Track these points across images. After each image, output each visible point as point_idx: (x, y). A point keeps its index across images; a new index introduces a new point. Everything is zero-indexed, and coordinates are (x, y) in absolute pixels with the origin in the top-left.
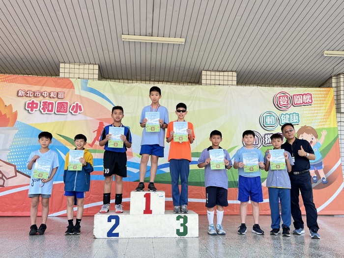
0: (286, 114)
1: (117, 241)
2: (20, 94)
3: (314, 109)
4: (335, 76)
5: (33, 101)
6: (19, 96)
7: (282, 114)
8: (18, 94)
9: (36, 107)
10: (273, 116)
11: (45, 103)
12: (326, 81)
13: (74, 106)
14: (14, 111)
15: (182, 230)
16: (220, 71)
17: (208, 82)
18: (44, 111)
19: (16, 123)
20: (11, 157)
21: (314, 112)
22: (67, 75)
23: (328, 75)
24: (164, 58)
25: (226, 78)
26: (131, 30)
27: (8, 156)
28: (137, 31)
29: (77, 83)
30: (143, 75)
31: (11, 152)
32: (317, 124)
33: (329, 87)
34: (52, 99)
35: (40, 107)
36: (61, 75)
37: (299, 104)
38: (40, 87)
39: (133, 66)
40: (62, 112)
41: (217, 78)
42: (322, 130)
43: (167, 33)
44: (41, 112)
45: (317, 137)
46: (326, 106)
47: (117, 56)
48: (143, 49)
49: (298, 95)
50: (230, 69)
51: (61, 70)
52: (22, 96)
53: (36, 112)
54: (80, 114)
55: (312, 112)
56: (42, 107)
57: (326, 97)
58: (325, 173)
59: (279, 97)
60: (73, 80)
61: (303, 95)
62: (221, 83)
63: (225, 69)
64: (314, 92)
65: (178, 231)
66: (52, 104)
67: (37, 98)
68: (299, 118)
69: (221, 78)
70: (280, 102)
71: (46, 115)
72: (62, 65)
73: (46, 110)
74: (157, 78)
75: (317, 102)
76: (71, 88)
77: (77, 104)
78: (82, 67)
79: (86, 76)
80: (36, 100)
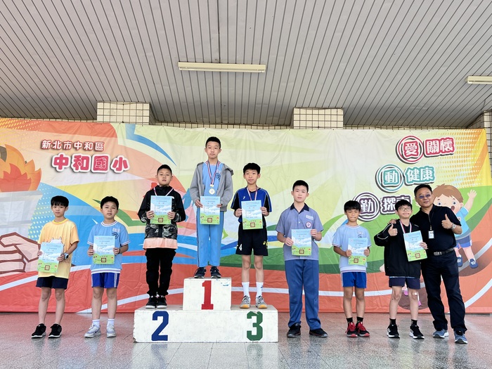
0: (414, 168)
1: (165, 346)
2: (44, 146)
3: (456, 159)
4: (488, 111)
5: (62, 155)
6: (43, 149)
7: (409, 169)
8: (41, 145)
9: (66, 164)
10: (396, 172)
11: (77, 158)
12: (476, 119)
13: (116, 161)
14: (36, 169)
15: (254, 332)
16: (319, 109)
17: (303, 124)
18: (77, 169)
19: (40, 185)
20: (34, 232)
21: (456, 164)
22: (107, 119)
23: (477, 111)
24: (239, 92)
25: (328, 118)
26: (191, 56)
27: (29, 230)
28: (199, 56)
29: (121, 130)
30: (212, 116)
31: (34, 225)
32: (461, 181)
33: (480, 128)
34: (87, 152)
35: (71, 163)
36: (99, 119)
37: (434, 154)
38: (71, 135)
39: (197, 104)
40: (100, 170)
41: (315, 118)
42: (469, 189)
43: (240, 57)
44: (73, 169)
45: (461, 200)
46: (474, 156)
47: (174, 91)
48: (209, 81)
49: (432, 140)
50: (333, 105)
51: (99, 112)
52: (48, 149)
53: (66, 171)
54: (125, 173)
55: (454, 164)
56: (74, 163)
57: (475, 143)
58: (475, 252)
59: (405, 143)
60: (115, 126)
61: (440, 141)
62: (321, 124)
63: (326, 105)
64: (456, 136)
65: (249, 333)
66: (87, 158)
67: (67, 152)
68: (433, 173)
69: (322, 118)
70: (405, 151)
71: (79, 174)
72: (100, 105)
73: (80, 167)
74: (231, 120)
75: (461, 150)
76: (112, 136)
77: (121, 159)
78: (127, 106)
79: (133, 119)
80: (65, 154)
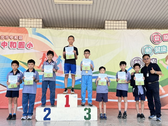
0: (158, 46)
1: (49, 123)
7: (156, 46)
25: (120, 25)
29: (30, 30)
30: (69, 24)
40: (21, 48)
44: (9, 48)
47: (53, 14)
48: (68, 8)
49: (166, 34)
56: (10, 45)
60: (27, 29)
62: (117, 28)
65: (85, 117)
68: (167, 49)
69: (117, 25)
71: (12, 50)
72: (21, 20)
73: (12, 47)
74: (78, 26)
76: (26, 33)
77: (30, 43)
79: (35, 26)
80: (6, 41)
